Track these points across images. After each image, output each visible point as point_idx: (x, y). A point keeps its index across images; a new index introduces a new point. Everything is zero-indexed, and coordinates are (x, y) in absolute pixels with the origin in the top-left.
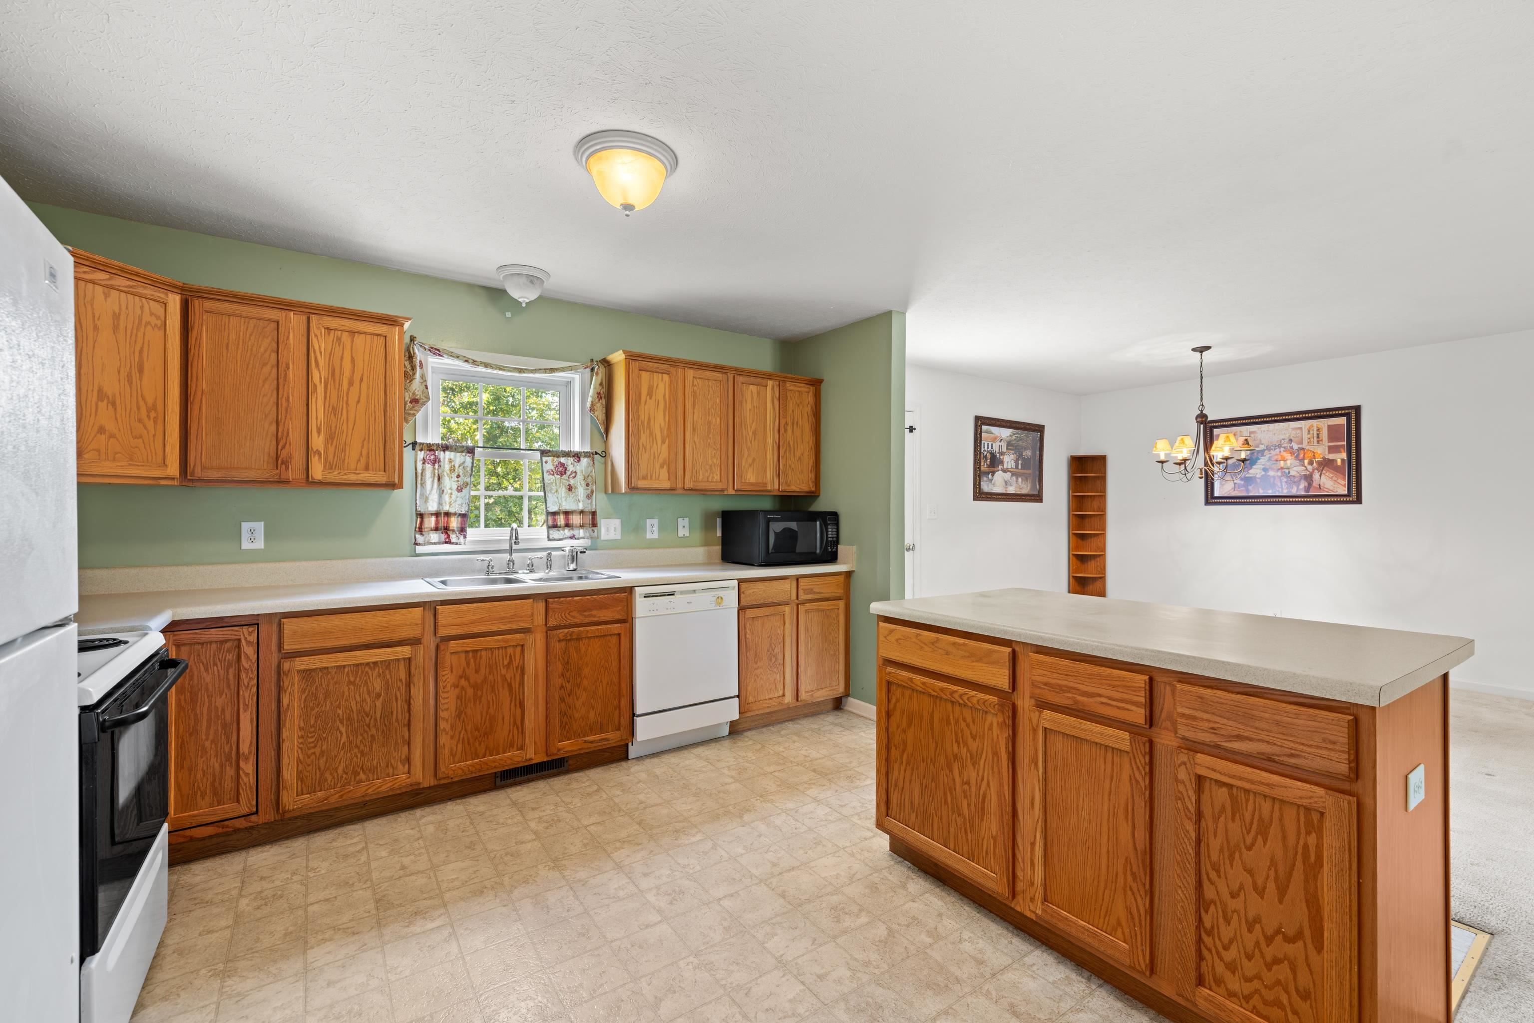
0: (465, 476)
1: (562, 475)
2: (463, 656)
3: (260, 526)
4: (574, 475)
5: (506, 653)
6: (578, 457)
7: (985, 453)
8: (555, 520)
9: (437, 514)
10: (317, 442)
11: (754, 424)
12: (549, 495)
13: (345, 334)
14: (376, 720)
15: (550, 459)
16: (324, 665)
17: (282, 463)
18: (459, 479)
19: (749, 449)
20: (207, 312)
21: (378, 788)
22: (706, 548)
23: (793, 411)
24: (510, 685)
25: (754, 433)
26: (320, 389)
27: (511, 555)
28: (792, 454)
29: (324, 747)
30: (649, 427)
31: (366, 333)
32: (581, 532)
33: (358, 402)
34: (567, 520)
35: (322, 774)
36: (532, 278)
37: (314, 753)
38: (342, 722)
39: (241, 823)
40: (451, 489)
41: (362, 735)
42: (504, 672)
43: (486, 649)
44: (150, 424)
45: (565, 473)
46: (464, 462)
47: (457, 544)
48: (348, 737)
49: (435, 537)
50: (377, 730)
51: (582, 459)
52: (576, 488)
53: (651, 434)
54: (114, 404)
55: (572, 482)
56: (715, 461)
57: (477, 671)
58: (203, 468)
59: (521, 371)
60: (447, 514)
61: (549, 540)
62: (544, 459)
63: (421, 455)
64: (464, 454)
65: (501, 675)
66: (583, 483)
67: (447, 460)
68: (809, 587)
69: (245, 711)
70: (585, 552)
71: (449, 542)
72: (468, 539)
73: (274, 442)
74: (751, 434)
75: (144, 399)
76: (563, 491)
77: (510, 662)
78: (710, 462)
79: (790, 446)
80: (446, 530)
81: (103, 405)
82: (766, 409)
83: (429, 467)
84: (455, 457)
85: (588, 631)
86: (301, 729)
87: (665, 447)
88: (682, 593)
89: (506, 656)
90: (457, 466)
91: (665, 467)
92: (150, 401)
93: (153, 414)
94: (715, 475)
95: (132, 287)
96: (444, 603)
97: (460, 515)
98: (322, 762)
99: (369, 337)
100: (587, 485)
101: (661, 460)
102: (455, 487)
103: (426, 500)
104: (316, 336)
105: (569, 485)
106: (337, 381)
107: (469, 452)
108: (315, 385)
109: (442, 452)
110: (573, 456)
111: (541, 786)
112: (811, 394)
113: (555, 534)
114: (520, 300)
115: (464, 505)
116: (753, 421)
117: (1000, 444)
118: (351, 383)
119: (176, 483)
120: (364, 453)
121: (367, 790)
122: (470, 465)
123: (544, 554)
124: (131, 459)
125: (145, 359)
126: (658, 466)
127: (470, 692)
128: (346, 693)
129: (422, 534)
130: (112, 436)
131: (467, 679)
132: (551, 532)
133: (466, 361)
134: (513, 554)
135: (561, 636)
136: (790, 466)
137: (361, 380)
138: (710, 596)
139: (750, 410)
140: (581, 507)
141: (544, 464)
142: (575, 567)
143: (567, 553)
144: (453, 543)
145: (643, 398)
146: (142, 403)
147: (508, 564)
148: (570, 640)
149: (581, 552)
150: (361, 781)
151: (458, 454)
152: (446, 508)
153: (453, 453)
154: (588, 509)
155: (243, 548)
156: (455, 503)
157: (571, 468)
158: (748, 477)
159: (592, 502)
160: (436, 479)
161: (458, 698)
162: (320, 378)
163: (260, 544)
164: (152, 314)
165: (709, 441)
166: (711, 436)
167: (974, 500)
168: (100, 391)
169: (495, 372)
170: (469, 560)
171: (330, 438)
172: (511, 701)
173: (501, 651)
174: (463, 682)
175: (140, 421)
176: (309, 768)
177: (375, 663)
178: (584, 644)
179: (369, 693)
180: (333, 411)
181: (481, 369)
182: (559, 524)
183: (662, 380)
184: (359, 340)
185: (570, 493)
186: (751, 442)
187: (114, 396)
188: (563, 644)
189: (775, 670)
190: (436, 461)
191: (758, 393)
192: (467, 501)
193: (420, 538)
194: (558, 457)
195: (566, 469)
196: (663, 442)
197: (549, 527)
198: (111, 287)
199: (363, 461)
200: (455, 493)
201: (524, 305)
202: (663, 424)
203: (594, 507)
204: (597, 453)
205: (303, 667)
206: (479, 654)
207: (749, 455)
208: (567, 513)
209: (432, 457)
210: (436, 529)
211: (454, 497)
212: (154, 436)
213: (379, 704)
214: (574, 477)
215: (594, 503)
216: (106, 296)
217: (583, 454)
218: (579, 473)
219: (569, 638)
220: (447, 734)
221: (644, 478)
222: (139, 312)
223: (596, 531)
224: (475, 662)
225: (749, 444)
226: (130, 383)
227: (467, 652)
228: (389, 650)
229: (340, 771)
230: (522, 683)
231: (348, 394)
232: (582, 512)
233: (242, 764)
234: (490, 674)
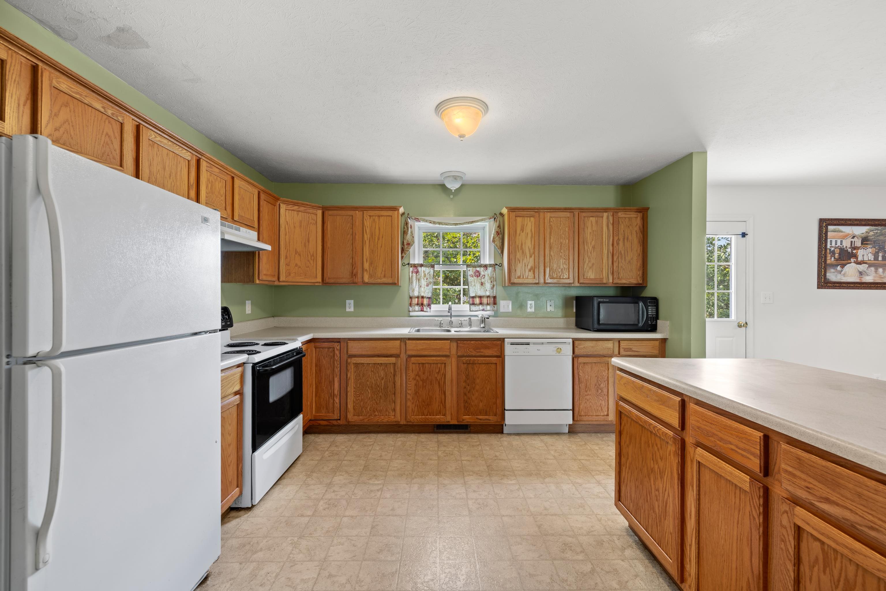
0: (430, 279)
1: (478, 277)
2: (417, 365)
3: (352, 302)
4: (484, 277)
5: (437, 366)
6: (486, 267)
7: (832, 249)
8: (473, 301)
9: (418, 297)
10: (366, 266)
11: (593, 242)
12: (470, 287)
13: (377, 217)
14: (382, 389)
15: (471, 269)
16: (362, 362)
17: (354, 276)
18: (427, 280)
19: (589, 258)
20: (330, 215)
21: (383, 420)
22: (565, 319)
23: (624, 231)
24: (439, 383)
25: (594, 247)
26: (367, 242)
27: (451, 318)
28: (623, 259)
29: (363, 398)
30: (522, 248)
31: (384, 216)
32: (488, 307)
33: (381, 247)
34: (481, 301)
35: (362, 409)
36: (455, 177)
37: (359, 399)
38: (369, 388)
39: (335, 423)
40: (424, 285)
41: (376, 395)
42: (436, 375)
43: (428, 363)
44: (312, 262)
45: (480, 276)
46: (430, 272)
47: (426, 312)
48: (371, 395)
49: (417, 308)
50: (382, 393)
51: (488, 268)
52: (485, 284)
53: (523, 252)
54: (300, 255)
55: (483, 280)
56: (565, 266)
57: (424, 373)
58: (329, 278)
59: (456, 224)
60: (423, 297)
61: (470, 311)
62: (468, 269)
63: (411, 269)
64: (430, 268)
65: (435, 377)
66: (489, 281)
67: (422, 271)
68: (628, 347)
69: (336, 377)
70: (489, 318)
71: (422, 310)
72: (432, 309)
73: (351, 267)
74: (591, 248)
75: (309, 252)
76: (478, 285)
77: (439, 370)
78: (562, 267)
79: (621, 254)
80: (422, 304)
81: (297, 256)
82: (602, 231)
83: (414, 274)
84: (426, 270)
85: (478, 360)
86: (354, 388)
87: (532, 259)
88: (534, 344)
89: (437, 368)
90: (427, 274)
91: (532, 271)
92: (312, 253)
93: (312, 258)
94: (565, 275)
95: (305, 210)
96: (410, 339)
97: (428, 298)
98: (362, 403)
99: (385, 217)
100: (491, 282)
101: (529, 267)
102: (426, 284)
103: (413, 291)
104: (366, 220)
105: (482, 282)
106: (373, 238)
107: (432, 267)
108: (365, 241)
109: (420, 268)
110: (484, 267)
111: (455, 436)
112: (639, 218)
113: (473, 308)
114: (451, 189)
115: (429, 293)
116: (593, 240)
117: (853, 240)
118: (379, 239)
119: (321, 284)
120: (384, 269)
121: (378, 420)
122: (433, 273)
123: (467, 318)
124: (306, 276)
125: (310, 236)
126: (527, 271)
127: (421, 383)
128: (371, 376)
129: (411, 307)
130: (300, 267)
131: (419, 376)
132: (471, 307)
133: (430, 222)
134: (452, 318)
135: (464, 361)
136: (622, 267)
137: (382, 237)
138: (553, 347)
139: (590, 233)
140: (488, 294)
141: (468, 271)
142: (484, 326)
143: (479, 318)
144: (424, 311)
145: (518, 232)
146: (309, 254)
147: (450, 323)
148: (469, 364)
149: (487, 318)
150: (376, 415)
151: (427, 268)
152: (422, 294)
153: (425, 268)
154: (491, 295)
155: (347, 311)
156: (427, 292)
157: (482, 273)
158: (589, 275)
159: (493, 291)
160: (418, 280)
161: (415, 385)
162: (367, 238)
163: (352, 309)
164: (312, 219)
165: (561, 254)
166: (562, 251)
167: (818, 288)
168: (296, 250)
169: (444, 226)
170: (433, 320)
171: (371, 264)
172: (440, 390)
173: (435, 365)
174: (417, 378)
175: (308, 261)
176: (357, 405)
177: (381, 364)
178: (477, 367)
179: (379, 377)
180: (372, 252)
181: (437, 225)
182: (475, 303)
183: (530, 221)
184: (382, 219)
185: (482, 286)
186: (591, 253)
187: (300, 252)
188: (466, 365)
189: (601, 398)
190: (417, 272)
191: (597, 222)
192: (431, 291)
193: (411, 309)
194: (475, 267)
195: (480, 274)
196: (531, 257)
197: (470, 305)
198: (299, 211)
199: (383, 273)
200: (426, 287)
201: (453, 191)
202: (530, 246)
203: (495, 294)
204: (496, 265)
205: (355, 362)
206: (425, 365)
207: (589, 261)
208: (480, 297)
209: (416, 270)
210: (418, 304)
211: (425, 289)
212: (313, 266)
213: (383, 382)
214: (484, 278)
215: (495, 292)
216: (298, 214)
217: (489, 265)
218: (486, 276)
219: (468, 362)
220: (410, 401)
221: (519, 277)
222: (308, 219)
223: (496, 307)
224: (423, 369)
225: (589, 254)
226: (305, 246)
227: (419, 364)
228: (386, 358)
229: (368, 409)
230: (445, 382)
231: (377, 244)
232: (488, 297)
233: (335, 399)
234: (430, 375)
